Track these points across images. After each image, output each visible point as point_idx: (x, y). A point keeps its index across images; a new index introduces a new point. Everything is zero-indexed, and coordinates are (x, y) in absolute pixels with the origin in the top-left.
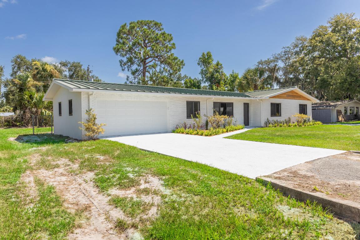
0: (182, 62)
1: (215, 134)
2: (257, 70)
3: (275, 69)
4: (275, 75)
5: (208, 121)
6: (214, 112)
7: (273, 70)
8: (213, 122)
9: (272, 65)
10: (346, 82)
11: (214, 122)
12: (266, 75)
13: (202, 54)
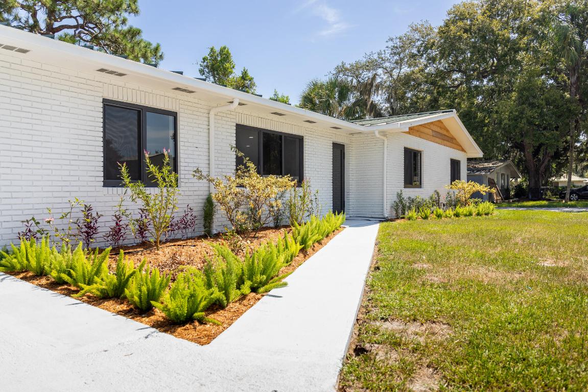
0: (156, 50)
1: (246, 289)
2: (333, 84)
3: (371, 84)
4: (371, 99)
5: (214, 200)
6: (239, 161)
7: (369, 87)
8: (232, 205)
9: (366, 75)
10: (522, 118)
11: (238, 205)
12: (352, 99)
13: (210, 50)
